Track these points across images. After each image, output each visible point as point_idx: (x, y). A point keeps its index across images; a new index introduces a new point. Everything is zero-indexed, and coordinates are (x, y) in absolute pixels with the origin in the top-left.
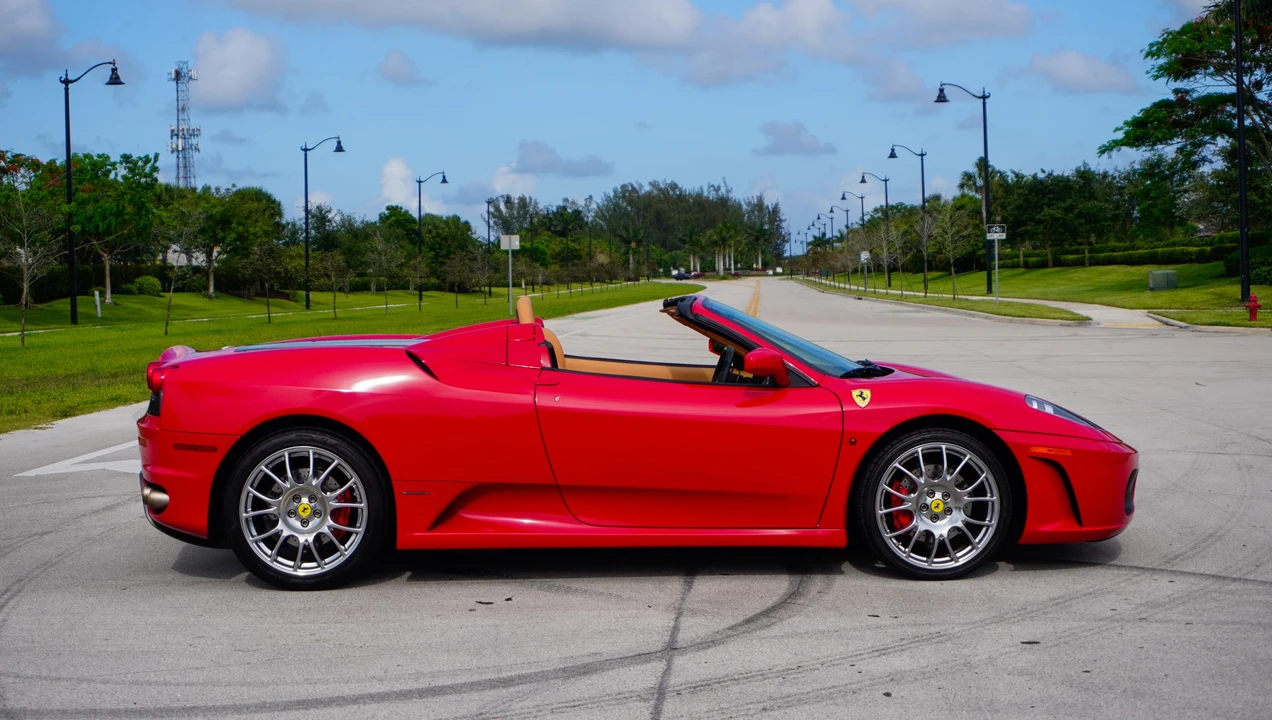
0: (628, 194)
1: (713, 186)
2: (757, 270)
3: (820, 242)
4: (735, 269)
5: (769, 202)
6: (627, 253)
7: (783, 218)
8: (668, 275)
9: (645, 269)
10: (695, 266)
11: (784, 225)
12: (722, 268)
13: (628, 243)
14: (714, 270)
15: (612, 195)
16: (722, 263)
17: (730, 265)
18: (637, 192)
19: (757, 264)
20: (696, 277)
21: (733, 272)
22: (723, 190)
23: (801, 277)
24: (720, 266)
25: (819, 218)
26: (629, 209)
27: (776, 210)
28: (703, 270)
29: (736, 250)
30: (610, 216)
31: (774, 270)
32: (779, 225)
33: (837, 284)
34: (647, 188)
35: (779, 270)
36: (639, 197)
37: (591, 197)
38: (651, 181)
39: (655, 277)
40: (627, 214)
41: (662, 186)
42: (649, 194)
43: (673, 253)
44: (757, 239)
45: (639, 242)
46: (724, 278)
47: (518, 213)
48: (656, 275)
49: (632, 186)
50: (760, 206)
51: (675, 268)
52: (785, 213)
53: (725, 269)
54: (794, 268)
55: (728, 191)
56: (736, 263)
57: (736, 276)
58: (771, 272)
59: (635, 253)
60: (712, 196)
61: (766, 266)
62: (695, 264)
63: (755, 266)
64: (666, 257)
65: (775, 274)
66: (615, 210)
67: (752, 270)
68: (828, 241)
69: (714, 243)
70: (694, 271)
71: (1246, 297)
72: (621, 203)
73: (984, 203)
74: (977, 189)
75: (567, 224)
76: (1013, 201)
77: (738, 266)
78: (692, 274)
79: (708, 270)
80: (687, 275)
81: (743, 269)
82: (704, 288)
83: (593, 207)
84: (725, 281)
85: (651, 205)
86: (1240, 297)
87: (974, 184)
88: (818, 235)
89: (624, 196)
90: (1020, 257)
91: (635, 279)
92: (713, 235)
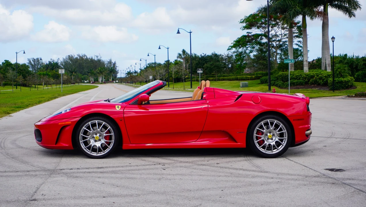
0: (70, 58)
1: (96, 56)
2: (111, 81)
3: (129, 73)
4: (104, 81)
5: (113, 61)
6: (71, 75)
7: (117, 66)
8: (84, 83)
9: (78, 80)
10: (92, 80)
11: (117, 68)
12: (100, 81)
13: (72, 72)
14: (98, 81)
15: (65, 58)
16: (100, 79)
17: (103, 80)
18: (73, 57)
19: (111, 79)
20: (93, 83)
21: (104, 82)
22: (99, 58)
23: (125, 84)
24: (100, 80)
25: (131, 66)
26: (70, 62)
27: (115, 64)
28: (95, 81)
29: (104, 75)
30: (65, 64)
31: (116, 81)
32: (116, 68)
33: (137, 86)
34: (76, 56)
35: (117, 81)
36: (73, 59)
37: (59, 59)
38: (78, 54)
39: (80, 83)
40: (70, 64)
41: (81, 56)
42: (77, 58)
43: (84, 76)
44: (111, 72)
45: (75, 72)
46: (101, 84)
47: (37, 63)
48: (82, 82)
49: (72, 55)
50: (110, 62)
51: (85, 81)
53: (101, 81)
54: (122, 81)
55: (100, 57)
56: (104, 79)
57: (105, 83)
58: (115, 82)
59: (74, 76)
60: (96, 59)
61: (113, 80)
62: (92, 79)
63: (110, 80)
64: (82, 77)
65: (116, 83)
66: (66, 63)
67: (109, 81)
68: (132, 73)
69: (98, 73)
70: (92, 81)
71: (270, 89)
72: (68, 61)
73: (184, 62)
74: (182, 58)
75: (54, 66)
76: (195, 62)
77: (105, 80)
78: (91, 82)
79: (96, 81)
80: (89, 82)
81: (107, 81)
82: (98, 86)
83: (59, 62)
84: (102, 84)
85: (77, 61)
86: (268, 89)
87: (181, 57)
88: (129, 71)
89: (69, 59)
90: (195, 78)
91: (74, 84)
92: (98, 71)
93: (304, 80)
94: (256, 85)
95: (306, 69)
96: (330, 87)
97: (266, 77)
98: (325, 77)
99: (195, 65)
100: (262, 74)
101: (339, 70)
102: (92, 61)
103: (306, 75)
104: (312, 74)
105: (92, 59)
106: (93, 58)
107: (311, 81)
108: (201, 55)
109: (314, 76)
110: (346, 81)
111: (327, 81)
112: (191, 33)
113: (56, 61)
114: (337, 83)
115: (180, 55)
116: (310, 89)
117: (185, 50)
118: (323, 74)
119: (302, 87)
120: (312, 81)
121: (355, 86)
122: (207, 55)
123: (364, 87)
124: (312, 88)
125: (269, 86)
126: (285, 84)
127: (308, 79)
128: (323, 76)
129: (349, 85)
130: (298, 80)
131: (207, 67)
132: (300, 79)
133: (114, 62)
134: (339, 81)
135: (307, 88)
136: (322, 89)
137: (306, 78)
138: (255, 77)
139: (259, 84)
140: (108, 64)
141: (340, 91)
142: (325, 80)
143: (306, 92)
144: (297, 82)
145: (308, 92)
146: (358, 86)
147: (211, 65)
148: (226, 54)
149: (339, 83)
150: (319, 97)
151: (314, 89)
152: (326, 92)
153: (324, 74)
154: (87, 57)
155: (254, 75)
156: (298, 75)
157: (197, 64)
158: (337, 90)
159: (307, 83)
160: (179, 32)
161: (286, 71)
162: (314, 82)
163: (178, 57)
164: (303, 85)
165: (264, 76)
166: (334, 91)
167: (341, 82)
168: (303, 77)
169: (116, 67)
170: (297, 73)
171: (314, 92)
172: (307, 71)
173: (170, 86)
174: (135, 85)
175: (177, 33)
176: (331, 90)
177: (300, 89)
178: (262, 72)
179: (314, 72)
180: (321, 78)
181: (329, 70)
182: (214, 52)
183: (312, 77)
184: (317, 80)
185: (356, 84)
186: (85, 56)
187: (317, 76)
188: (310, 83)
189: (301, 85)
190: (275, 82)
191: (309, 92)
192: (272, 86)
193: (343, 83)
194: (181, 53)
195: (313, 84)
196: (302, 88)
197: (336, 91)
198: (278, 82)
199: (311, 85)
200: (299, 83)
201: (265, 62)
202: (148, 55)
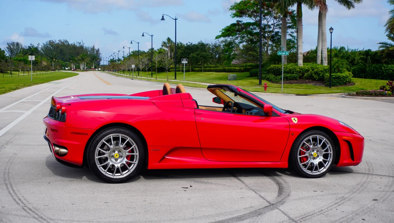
0: (51, 43)
1: (78, 42)
2: (93, 69)
3: (112, 61)
4: (86, 68)
6: (51, 62)
7: (101, 53)
8: (65, 69)
9: (58, 67)
10: (73, 67)
11: (100, 55)
12: (82, 68)
13: (52, 59)
14: (79, 68)
15: (45, 43)
16: (82, 66)
17: (84, 67)
18: (54, 43)
19: (93, 67)
20: (74, 70)
21: (85, 69)
22: (82, 44)
23: (107, 72)
24: (82, 67)
25: (114, 54)
26: (51, 48)
27: (98, 51)
28: (76, 68)
29: (86, 62)
30: (45, 50)
31: (98, 69)
32: (99, 55)
33: (119, 74)
34: (58, 42)
35: (100, 69)
36: (55, 44)
37: (39, 44)
38: (59, 40)
39: (60, 70)
40: (51, 50)
41: (62, 41)
42: (58, 43)
43: (66, 62)
44: (93, 59)
45: (56, 59)
46: (83, 71)
47: (16, 48)
48: (61, 69)
49: (53, 41)
50: (93, 49)
51: (67, 67)
52: (101, 52)
53: (83, 68)
54: (104, 68)
55: (83, 44)
56: (86, 66)
57: (86, 70)
58: (97, 70)
59: (54, 62)
60: (78, 45)
61: (95, 68)
62: (73, 66)
63: (92, 67)
64: (64, 64)
65: (98, 70)
66: (47, 48)
67: (91, 69)
68: (115, 61)
69: (80, 60)
70: (73, 68)
71: (260, 83)
72: (49, 46)
73: (169, 51)
74: (167, 47)
75: (33, 52)
76: (180, 51)
77: (87, 67)
78: (72, 69)
79: (78, 68)
80: (71, 69)
81: (89, 68)
82: (78, 74)
83: (40, 46)
84: (83, 72)
85: (58, 47)
86: (258, 83)
87: (166, 45)
88: (112, 59)
89: (50, 44)
90: (180, 68)
91: (54, 70)
92: (79, 57)
93: (298, 74)
94: (246, 78)
95: (300, 62)
96: (326, 82)
97: (256, 70)
98: (321, 71)
99: (180, 54)
100: (251, 66)
101: (337, 64)
102: (74, 47)
103: (300, 69)
104: (307, 68)
105: (74, 45)
106: (76, 44)
107: (305, 75)
108: (187, 44)
109: (309, 70)
110: (344, 77)
111: (323, 76)
112: (176, 20)
113: (36, 46)
114: (334, 78)
115: (165, 43)
116: (305, 84)
117: (170, 38)
118: (318, 68)
119: (295, 81)
120: (307, 75)
121: (353, 82)
122: (193, 44)
123: (363, 84)
124: (306, 84)
125: (260, 80)
126: (277, 78)
127: (302, 73)
128: (318, 70)
129: (347, 81)
130: (291, 74)
131: (193, 57)
132: (294, 73)
133: (97, 49)
134: (336, 76)
135: (301, 84)
136: (318, 84)
137: (300, 72)
138: (244, 69)
139: (248, 77)
140: (91, 51)
141: (337, 88)
142: (321, 75)
143: (300, 87)
144: (290, 77)
145: (302, 87)
146: (356, 82)
147: (197, 55)
148: (214, 44)
149: (336, 79)
150: (315, 94)
151: (309, 85)
152: (322, 88)
153: (320, 68)
154: (68, 43)
155: (243, 67)
156: (292, 69)
157: (182, 53)
158: (334, 86)
159: (301, 77)
160: (164, 18)
161: (278, 64)
162: (309, 77)
163: (163, 46)
164: (297, 80)
165: (254, 69)
166: (330, 87)
167: (338, 78)
168: (297, 70)
169: (100, 54)
170: (291, 66)
171: (308, 88)
172: (301, 64)
173: (153, 76)
174: (118, 74)
175: (161, 19)
176: (327, 86)
177: (294, 84)
178: (252, 64)
179: (308, 66)
180: (316, 73)
181: (326, 64)
182: (201, 41)
183: (307, 71)
184: (312, 75)
185: (354, 80)
186: (67, 41)
187: (313, 70)
188: (305, 78)
189: (295, 80)
190: (266, 75)
191: (304, 87)
192: (263, 79)
193: (340, 79)
194: (166, 41)
195: (307, 79)
196: (296, 83)
197: (333, 88)
198: (269, 76)
199: (305, 80)
200: (293, 78)
201: (255, 54)
202: (131, 42)
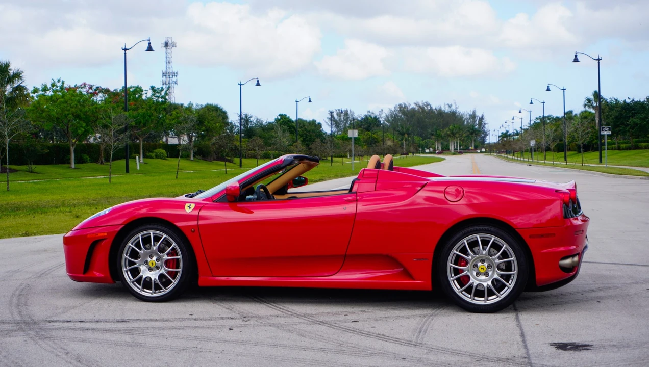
0: (402, 109)
1: (448, 104)
2: (472, 150)
3: (505, 135)
4: (460, 149)
5: (479, 114)
6: (402, 140)
7: (486, 122)
8: (424, 152)
9: (412, 149)
10: (438, 148)
11: (486, 126)
13: (403, 134)
14: (448, 150)
15: (393, 109)
16: (453, 146)
17: (457, 147)
18: (407, 108)
19: (472, 147)
20: (439, 153)
21: (459, 151)
22: (453, 108)
23: (495, 154)
24: (452, 148)
25: (506, 123)
26: (403, 116)
27: (482, 119)
28: (443, 150)
29: (460, 139)
30: (392, 120)
31: (481, 150)
32: (484, 126)
33: (516, 158)
34: (413, 106)
35: (483, 150)
36: (407, 110)
37: (382, 110)
38: (415, 102)
39: (417, 153)
40: (402, 119)
41: (421, 105)
42: (413, 109)
43: (426, 140)
44: (472, 133)
45: (408, 134)
46: (454, 154)
47: (344, 118)
48: (418, 152)
49: (405, 104)
50: (473, 116)
51: (427, 149)
52: (486, 120)
53: (454, 149)
54: (491, 149)
55: (456, 108)
56: (460, 146)
57: (461, 153)
58: (479, 151)
59: (406, 140)
60: (447, 110)
61: (476, 148)
62: (438, 146)
63: (470, 148)
64: (422, 142)
65: (481, 152)
66: (395, 117)
67: (469, 150)
68: (510, 135)
69: (449, 135)
70: (438, 150)
72: (398, 114)
73: (597, 115)
74: (594, 107)
75: (371, 124)
76: (613, 114)
77: (462, 148)
78: (437, 152)
79: (445, 150)
80: (434, 152)
81: (465, 150)
82: (444, 159)
83: (384, 115)
84: (454, 156)
85: (414, 115)
87: (592, 105)
88: (504, 132)
89: (400, 110)
90: (608, 144)
91: (406, 154)
92: (447, 131)
99: (613, 119)
102: (441, 113)
105: (440, 110)
106: (443, 109)
108: (625, 101)
112: (600, 61)
113: (377, 113)
115: (589, 100)
122: (636, 100)
131: (636, 124)
133: (481, 116)
140: (470, 119)
147: (643, 119)
154: (431, 107)
157: (616, 117)
160: (577, 59)
163: (585, 105)
169: (485, 124)
173: (567, 159)
174: (514, 157)
175: (573, 60)
186: (428, 105)
194: (592, 97)
202: (530, 102)
